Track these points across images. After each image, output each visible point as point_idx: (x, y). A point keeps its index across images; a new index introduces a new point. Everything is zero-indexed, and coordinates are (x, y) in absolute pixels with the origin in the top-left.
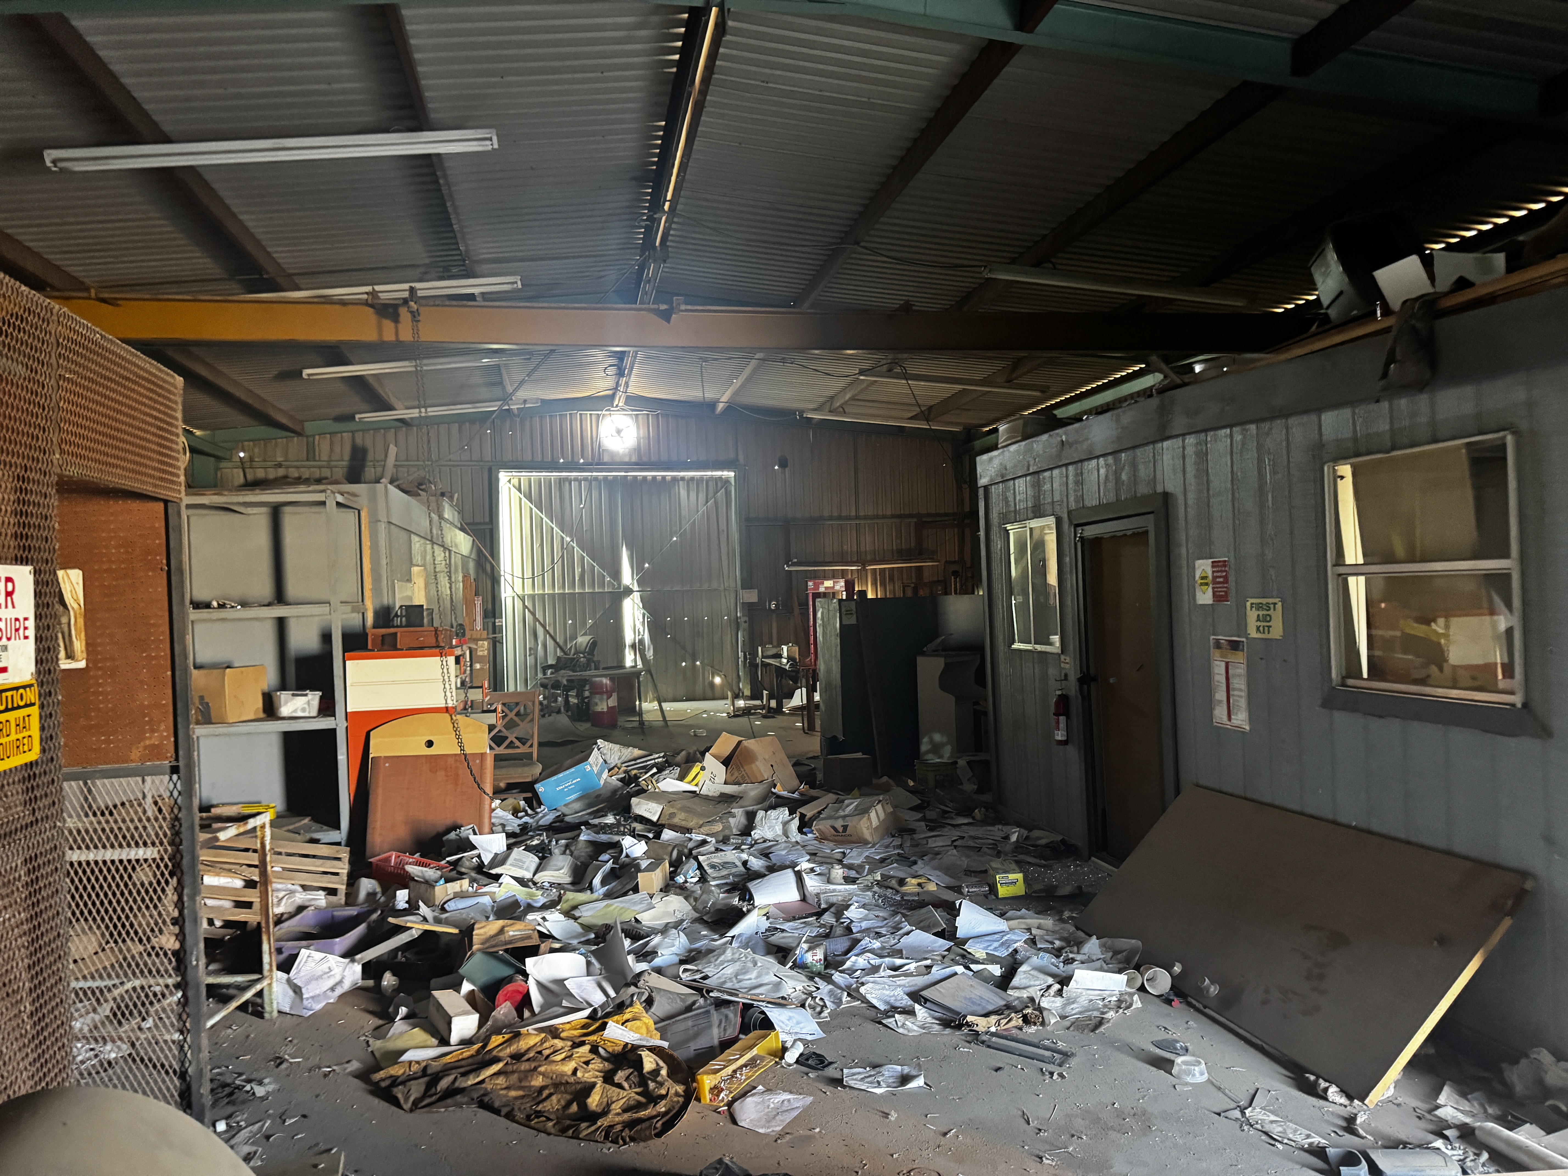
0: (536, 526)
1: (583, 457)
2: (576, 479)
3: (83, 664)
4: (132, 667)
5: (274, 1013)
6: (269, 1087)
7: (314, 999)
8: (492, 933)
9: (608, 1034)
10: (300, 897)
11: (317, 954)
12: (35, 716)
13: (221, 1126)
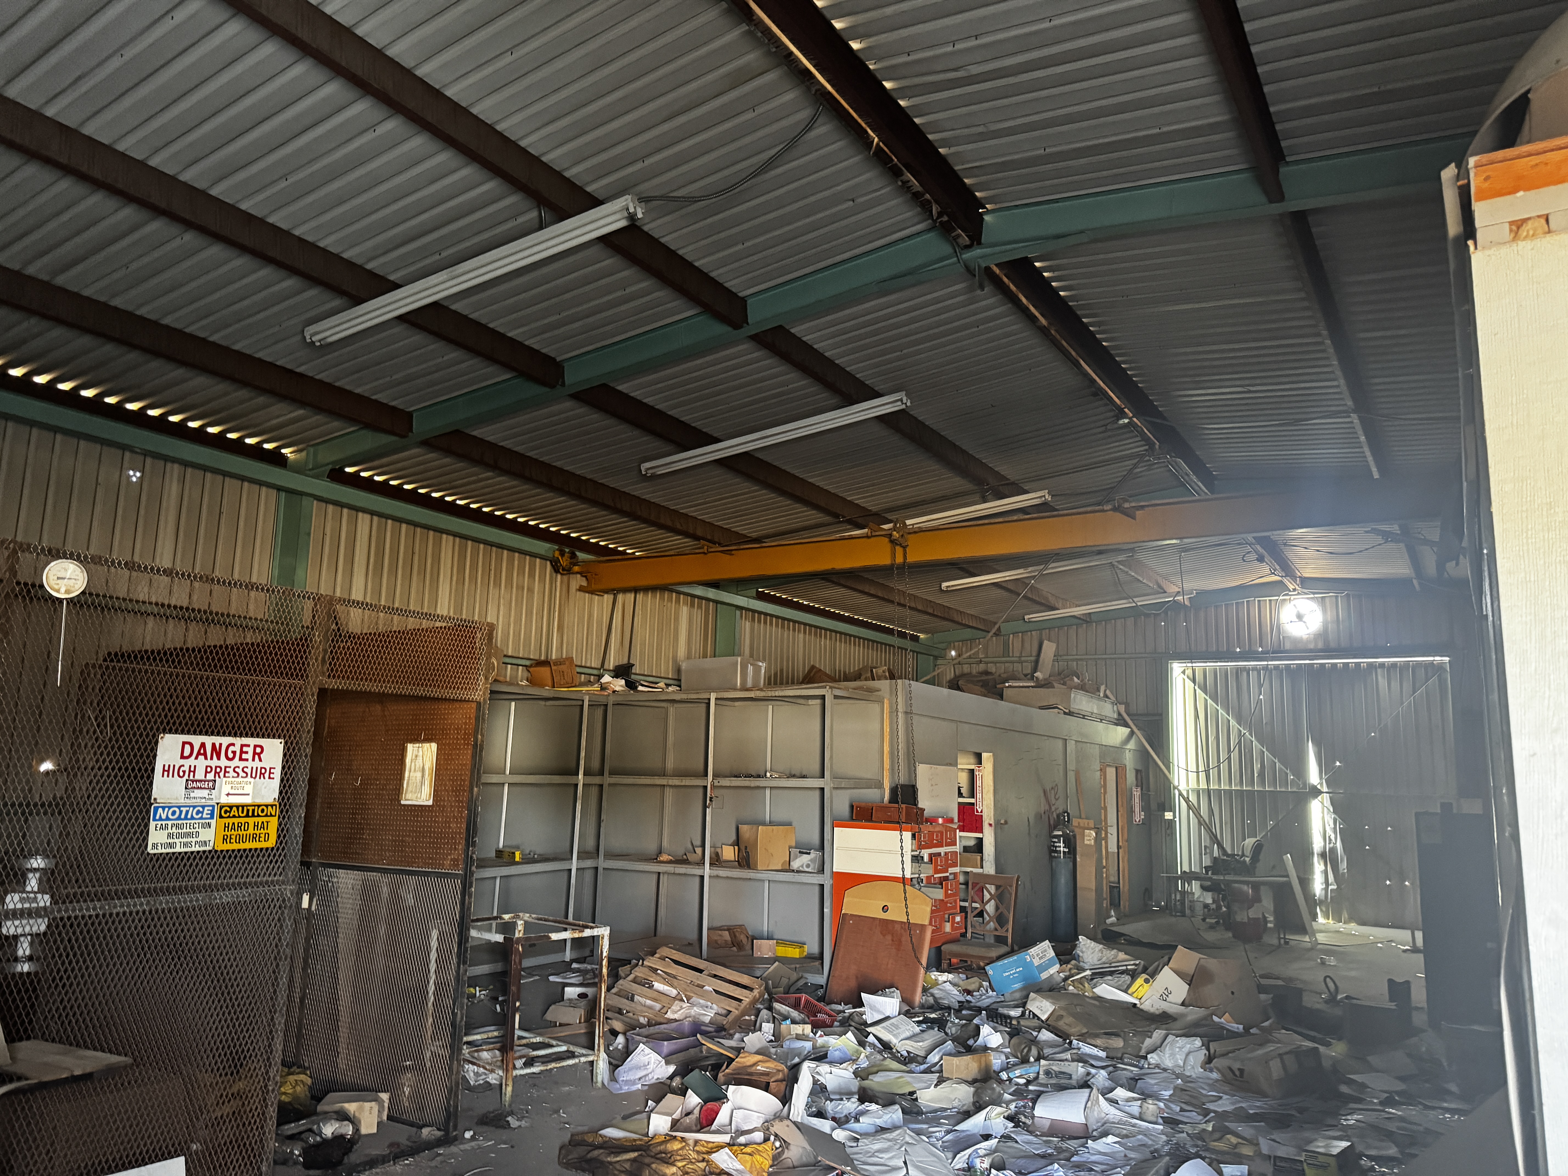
0: (1211, 718)
1: (1261, 646)
2: (1255, 669)
3: (430, 803)
4: (451, 806)
5: (599, 1085)
6: (523, 1123)
7: (627, 1082)
8: (748, 1064)
9: (715, 1157)
10: (696, 1010)
11: (647, 1050)
12: (274, 822)
13: (468, 1135)
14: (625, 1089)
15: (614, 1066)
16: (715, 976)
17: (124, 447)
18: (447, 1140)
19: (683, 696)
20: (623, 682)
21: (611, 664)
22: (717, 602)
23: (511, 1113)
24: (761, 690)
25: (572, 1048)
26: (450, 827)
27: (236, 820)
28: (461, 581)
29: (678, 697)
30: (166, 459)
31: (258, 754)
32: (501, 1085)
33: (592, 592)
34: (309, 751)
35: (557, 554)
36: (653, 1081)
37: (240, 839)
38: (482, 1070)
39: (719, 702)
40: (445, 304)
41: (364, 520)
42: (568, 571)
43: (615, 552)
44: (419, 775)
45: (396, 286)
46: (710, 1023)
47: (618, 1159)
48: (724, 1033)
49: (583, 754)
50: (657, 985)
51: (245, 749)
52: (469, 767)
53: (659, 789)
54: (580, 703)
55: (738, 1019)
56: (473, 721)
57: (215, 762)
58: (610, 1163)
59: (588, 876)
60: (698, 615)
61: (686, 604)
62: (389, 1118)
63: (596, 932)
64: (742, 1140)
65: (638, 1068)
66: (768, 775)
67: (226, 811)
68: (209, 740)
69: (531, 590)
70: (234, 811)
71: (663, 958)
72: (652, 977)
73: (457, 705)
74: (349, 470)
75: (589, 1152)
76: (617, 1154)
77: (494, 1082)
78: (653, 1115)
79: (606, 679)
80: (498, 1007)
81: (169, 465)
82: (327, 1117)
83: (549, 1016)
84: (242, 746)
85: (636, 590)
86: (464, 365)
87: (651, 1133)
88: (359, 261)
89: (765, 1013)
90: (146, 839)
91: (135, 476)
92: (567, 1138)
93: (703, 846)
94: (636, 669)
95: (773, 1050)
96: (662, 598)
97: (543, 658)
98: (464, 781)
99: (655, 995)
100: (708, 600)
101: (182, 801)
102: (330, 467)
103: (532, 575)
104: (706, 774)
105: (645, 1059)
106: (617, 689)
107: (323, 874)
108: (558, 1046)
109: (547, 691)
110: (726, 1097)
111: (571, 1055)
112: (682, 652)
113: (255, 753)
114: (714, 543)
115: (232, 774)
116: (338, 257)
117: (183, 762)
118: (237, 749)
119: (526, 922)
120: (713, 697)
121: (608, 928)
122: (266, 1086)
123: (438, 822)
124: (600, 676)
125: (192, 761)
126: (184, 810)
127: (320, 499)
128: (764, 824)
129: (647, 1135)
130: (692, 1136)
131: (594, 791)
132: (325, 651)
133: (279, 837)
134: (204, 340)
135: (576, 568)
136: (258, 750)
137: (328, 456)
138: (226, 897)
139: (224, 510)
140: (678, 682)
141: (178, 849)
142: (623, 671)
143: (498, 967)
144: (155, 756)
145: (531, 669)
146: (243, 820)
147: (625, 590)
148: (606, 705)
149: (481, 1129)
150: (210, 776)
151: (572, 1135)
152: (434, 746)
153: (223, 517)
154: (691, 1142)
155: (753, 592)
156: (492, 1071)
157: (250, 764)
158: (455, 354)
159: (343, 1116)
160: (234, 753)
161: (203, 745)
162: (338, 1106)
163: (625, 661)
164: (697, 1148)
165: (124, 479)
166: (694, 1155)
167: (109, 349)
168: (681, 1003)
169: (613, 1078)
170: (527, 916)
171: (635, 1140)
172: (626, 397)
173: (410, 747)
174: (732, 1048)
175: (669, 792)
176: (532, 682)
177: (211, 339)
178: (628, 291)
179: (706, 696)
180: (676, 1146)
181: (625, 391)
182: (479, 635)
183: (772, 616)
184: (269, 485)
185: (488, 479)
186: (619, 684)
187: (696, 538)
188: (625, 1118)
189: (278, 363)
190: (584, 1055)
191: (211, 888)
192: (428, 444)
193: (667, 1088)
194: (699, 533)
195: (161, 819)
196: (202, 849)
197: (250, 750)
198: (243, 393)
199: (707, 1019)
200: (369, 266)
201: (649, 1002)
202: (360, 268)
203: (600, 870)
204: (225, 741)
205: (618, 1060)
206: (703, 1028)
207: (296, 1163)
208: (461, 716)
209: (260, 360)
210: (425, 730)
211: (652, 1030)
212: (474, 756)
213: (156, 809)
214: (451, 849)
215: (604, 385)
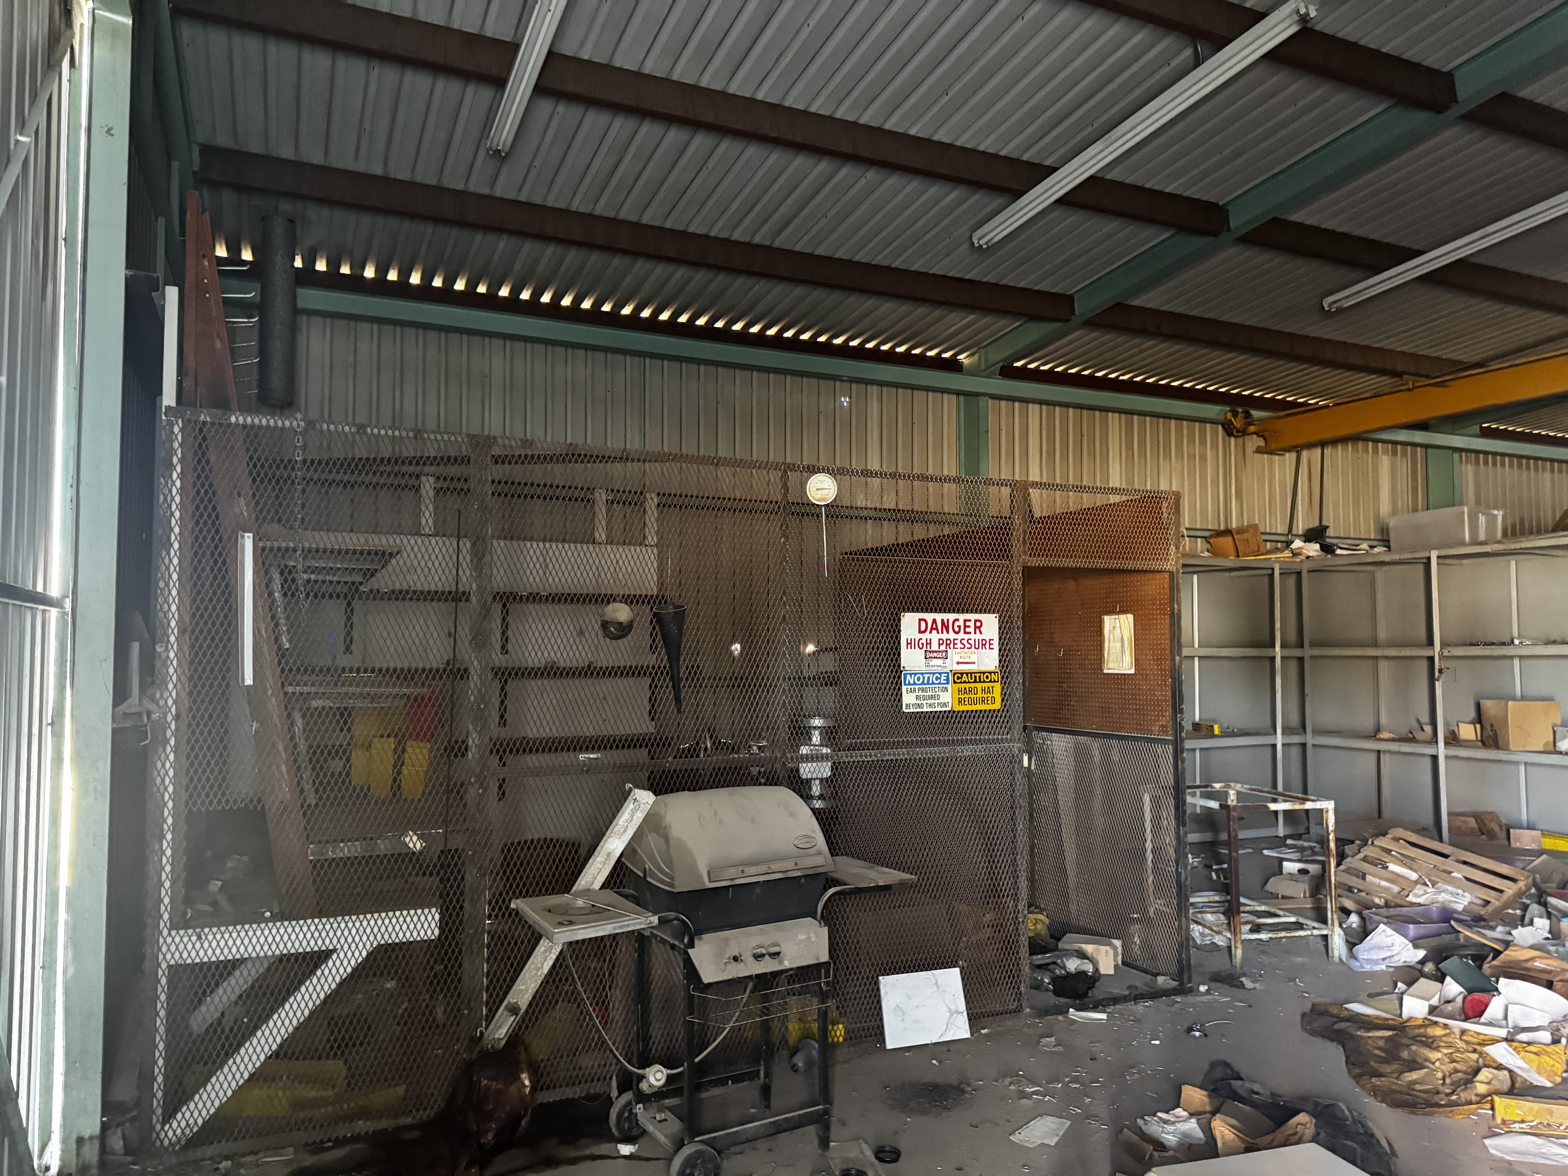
3: (1132, 671)
4: (1154, 675)
5: (1336, 959)
6: (1258, 985)
7: (1368, 961)
8: (1522, 958)
9: (1489, 1049)
10: (1443, 897)
11: (1390, 931)
12: (998, 687)
13: (1203, 988)
14: (1368, 967)
15: (1351, 945)
16: (1465, 863)
17: (834, 378)
18: (1182, 990)
19: (1396, 557)
20: (1317, 546)
21: (1300, 527)
22: (1426, 446)
23: (1244, 975)
24: (1500, 542)
25: (1301, 920)
26: (1154, 695)
27: (967, 686)
28: (1130, 458)
29: (1387, 558)
30: (867, 382)
31: (978, 628)
32: (1229, 948)
33: (1271, 453)
34: (1020, 623)
35: (1229, 415)
36: (1400, 964)
37: (972, 702)
38: (1207, 931)
39: (1441, 561)
40: (1100, 175)
41: (1034, 409)
42: (1244, 433)
43: (1294, 404)
44: (1119, 645)
45: (1053, 170)
46: (1465, 910)
47: (1370, 1034)
48: (1483, 923)
49: (1278, 625)
50: (1392, 867)
51: (968, 624)
52: (1168, 636)
53: (1370, 662)
54: (1270, 572)
55: (1499, 911)
56: (1167, 591)
57: (945, 636)
58: (1361, 1037)
59: (1295, 752)
60: (1403, 465)
61: (1385, 452)
62: (1124, 963)
63: (1318, 805)
64: (1523, 1037)
65: (1380, 948)
66: (1516, 642)
67: (958, 677)
68: (939, 617)
69: (1203, 458)
70: (965, 678)
71: (1397, 839)
72: (1385, 858)
73: (1150, 576)
74: (1018, 364)
75: (1336, 1023)
76: (1369, 1030)
77: (1221, 943)
78: (1405, 997)
79: (1297, 544)
80: (1213, 874)
81: (869, 387)
82: (1069, 953)
83: (1270, 887)
84: (965, 621)
85: (1323, 444)
86: (1122, 234)
87: (1405, 1015)
88: (1015, 155)
89: (1535, 908)
90: (900, 700)
91: (845, 401)
92: (1308, 1007)
93: (1434, 723)
94: (1330, 532)
95: (1552, 949)
96: (1355, 450)
97: (1222, 528)
98: (1165, 649)
99: (1391, 876)
100: (1414, 445)
101: (923, 669)
102: (1001, 364)
103: (1203, 442)
104: (1430, 643)
105: (1389, 941)
106: (1311, 554)
107: (1039, 738)
108: (1285, 916)
109: (1231, 561)
110: (1497, 990)
111: (1300, 926)
112: (1385, 508)
113: (976, 627)
114: (1421, 376)
115: (959, 645)
116: (996, 156)
117: (921, 636)
118: (961, 623)
119: (1238, 793)
120: (1434, 555)
121: (1332, 802)
122: (1017, 918)
123: (1142, 690)
124: (1289, 543)
125: (927, 635)
126: (926, 676)
127: (993, 397)
128: (1514, 699)
129: (1400, 1016)
130: (1457, 1025)
131: (1293, 666)
132: (1025, 532)
133: (1003, 700)
134: (888, 268)
135: (1252, 428)
136: (978, 624)
137: (997, 355)
138: (967, 751)
139: (915, 421)
140: (1386, 542)
141: (925, 709)
142: (1315, 535)
143: (1208, 837)
144: (899, 631)
145: (1211, 540)
146: (973, 685)
147: (1310, 446)
148: (1299, 574)
149: (1213, 984)
150: (943, 648)
151: (1313, 1005)
152: (1130, 617)
153: (915, 427)
154: (1457, 1031)
155: (1476, 429)
156: (1219, 933)
157: (972, 636)
158: (1111, 225)
159: (1082, 955)
160: (959, 627)
161: (934, 621)
162: (1076, 946)
163: (1316, 524)
164: (1465, 1038)
165: (837, 404)
166: (1461, 1044)
167: (818, 294)
168: (1425, 888)
169: (1352, 955)
170: (1238, 787)
171: (1387, 1019)
172: (1301, 226)
173: (1107, 619)
174: (1498, 940)
175: (1383, 665)
176: (1214, 552)
177: (893, 266)
178: (1299, 105)
179: (1425, 554)
180: (1438, 1032)
181: (1299, 220)
182: (1165, 505)
183: (1503, 455)
184: (949, 392)
185: (1150, 348)
186: (1313, 549)
187: (1398, 374)
188: (1371, 996)
189: (950, 275)
190: (1314, 928)
191: (954, 743)
192: (1092, 323)
193: (1418, 974)
194: (1399, 368)
195: (909, 684)
196: (943, 709)
197: (972, 624)
198: (921, 310)
199: (1460, 908)
200: (1025, 158)
201: (1384, 883)
202: (1017, 160)
203: (1309, 746)
204: (951, 617)
205: (1355, 939)
206: (1455, 915)
207: (1047, 990)
208: (1155, 586)
209: (934, 275)
210: (1120, 602)
211: (1392, 911)
212: (1172, 624)
213: (905, 675)
214: (1158, 716)
215: (1275, 219)
